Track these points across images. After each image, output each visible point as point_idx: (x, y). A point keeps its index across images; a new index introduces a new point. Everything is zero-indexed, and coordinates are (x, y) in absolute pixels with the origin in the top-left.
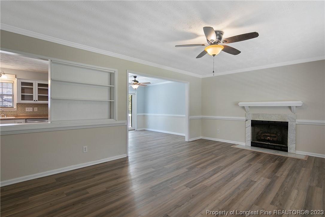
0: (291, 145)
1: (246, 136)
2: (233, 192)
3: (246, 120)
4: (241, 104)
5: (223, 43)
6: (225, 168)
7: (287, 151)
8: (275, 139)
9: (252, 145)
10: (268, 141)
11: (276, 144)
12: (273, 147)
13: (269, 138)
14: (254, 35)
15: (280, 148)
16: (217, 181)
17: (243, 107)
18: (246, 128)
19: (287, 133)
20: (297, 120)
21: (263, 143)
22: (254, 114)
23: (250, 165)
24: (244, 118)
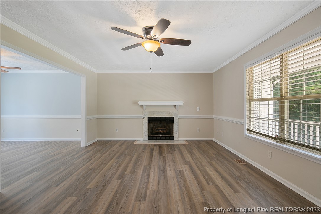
0: (176, 135)
1: (144, 132)
2: (180, 186)
3: (144, 118)
4: (140, 103)
5: (161, 42)
6: (151, 166)
7: (173, 140)
8: (165, 131)
9: (149, 140)
10: (161, 134)
11: (166, 135)
12: (164, 138)
13: (161, 131)
14: (187, 43)
15: (168, 138)
16: (159, 182)
17: (142, 106)
18: (143, 124)
19: (173, 126)
20: (179, 116)
21: (157, 136)
22: (150, 112)
23: (164, 157)
24: (142, 116)
